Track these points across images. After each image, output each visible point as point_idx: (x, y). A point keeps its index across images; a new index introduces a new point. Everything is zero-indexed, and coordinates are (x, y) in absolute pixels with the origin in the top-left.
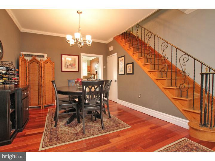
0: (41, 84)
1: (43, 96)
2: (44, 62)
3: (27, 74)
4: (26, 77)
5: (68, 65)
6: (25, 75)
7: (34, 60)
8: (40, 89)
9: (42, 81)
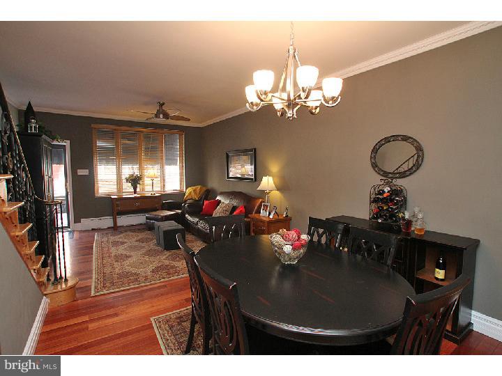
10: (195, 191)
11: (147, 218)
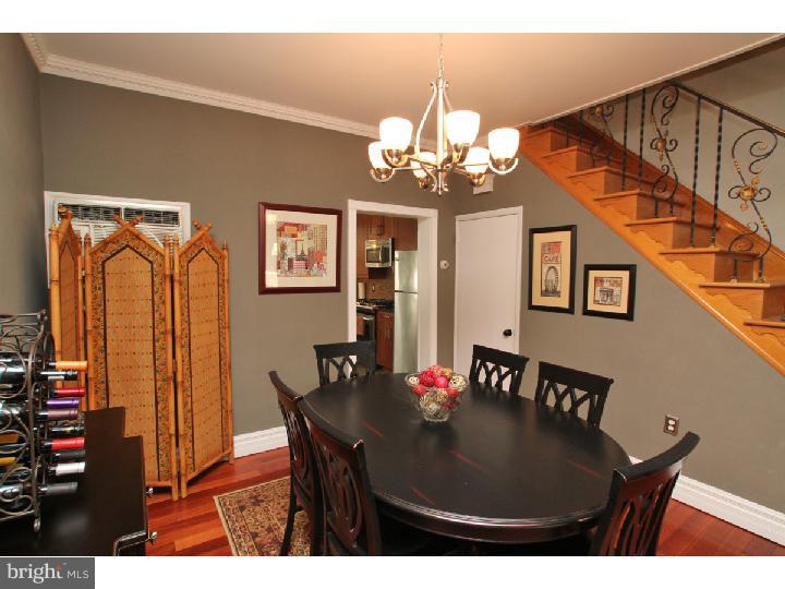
0: (170, 374)
1: (181, 432)
2: (185, 252)
3: (89, 316)
4: (81, 335)
5: (290, 261)
6: (77, 327)
7: (126, 242)
8: (167, 400)
9: (174, 357)
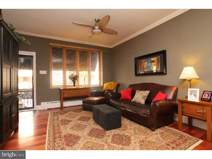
10: (110, 85)
11: (83, 102)
